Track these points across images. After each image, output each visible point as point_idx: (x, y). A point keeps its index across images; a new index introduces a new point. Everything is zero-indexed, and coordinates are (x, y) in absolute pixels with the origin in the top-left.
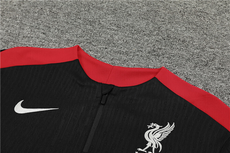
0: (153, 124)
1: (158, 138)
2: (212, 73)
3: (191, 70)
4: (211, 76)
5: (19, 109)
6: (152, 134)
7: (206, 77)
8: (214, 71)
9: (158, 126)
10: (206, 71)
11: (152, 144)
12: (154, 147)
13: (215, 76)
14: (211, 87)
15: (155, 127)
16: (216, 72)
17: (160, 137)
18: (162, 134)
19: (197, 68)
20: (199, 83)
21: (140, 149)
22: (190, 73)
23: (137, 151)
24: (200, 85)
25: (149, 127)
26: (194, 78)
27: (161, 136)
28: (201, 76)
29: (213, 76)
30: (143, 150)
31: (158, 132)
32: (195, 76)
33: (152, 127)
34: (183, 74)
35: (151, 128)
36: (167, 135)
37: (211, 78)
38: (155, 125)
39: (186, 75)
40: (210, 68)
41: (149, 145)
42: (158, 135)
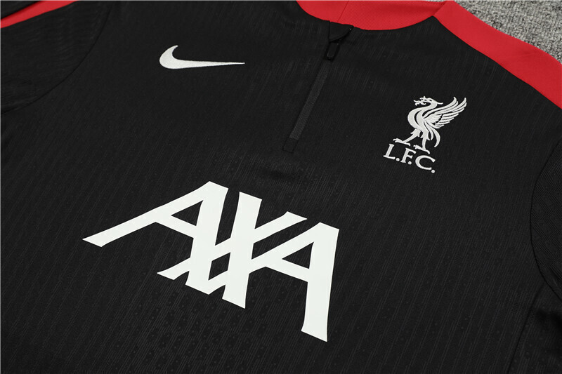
0: (424, 98)
1: (434, 124)
2: (544, 16)
3: (504, 9)
4: (544, 20)
5: (169, 60)
6: (423, 115)
7: (533, 22)
8: (549, 12)
9: (434, 103)
10: (534, 12)
11: (421, 133)
12: (425, 138)
13: (550, 22)
14: (541, 40)
15: (428, 104)
16: (553, 14)
17: (437, 122)
18: (441, 117)
19: (515, 6)
20: (517, 31)
21: (398, 140)
22: (503, 14)
23: (393, 143)
24: (519, 35)
25: (417, 103)
26: (509, 22)
27: (440, 119)
28: (523, 20)
29: (548, 20)
30: (405, 142)
31: (434, 113)
32: (511, 20)
33: (423, 104)
34: (487, 15)
35: (420, 106)
36: (452, 118)
37: (543, 24)
38: (428, 100)
39: (493, 18)
40: (542, 7)
41: (415, 134)
42: (435, 118)
